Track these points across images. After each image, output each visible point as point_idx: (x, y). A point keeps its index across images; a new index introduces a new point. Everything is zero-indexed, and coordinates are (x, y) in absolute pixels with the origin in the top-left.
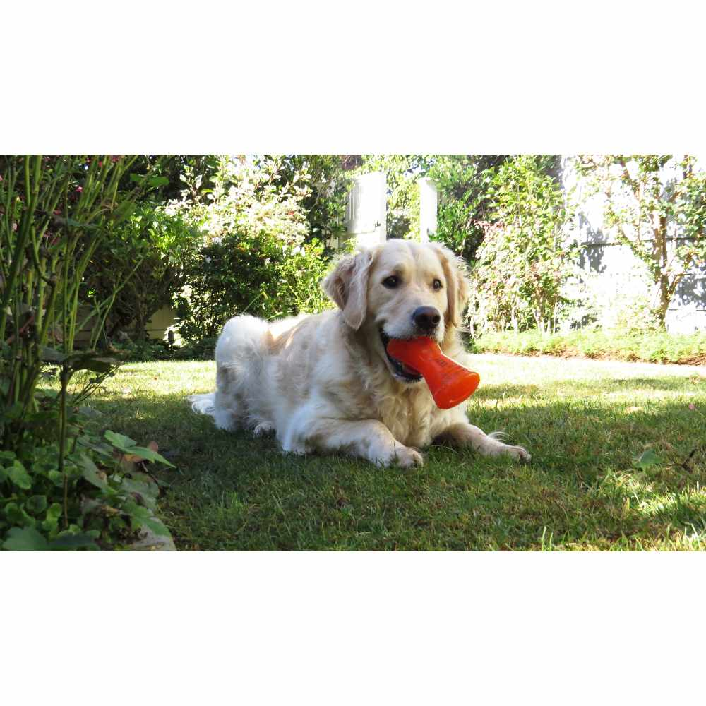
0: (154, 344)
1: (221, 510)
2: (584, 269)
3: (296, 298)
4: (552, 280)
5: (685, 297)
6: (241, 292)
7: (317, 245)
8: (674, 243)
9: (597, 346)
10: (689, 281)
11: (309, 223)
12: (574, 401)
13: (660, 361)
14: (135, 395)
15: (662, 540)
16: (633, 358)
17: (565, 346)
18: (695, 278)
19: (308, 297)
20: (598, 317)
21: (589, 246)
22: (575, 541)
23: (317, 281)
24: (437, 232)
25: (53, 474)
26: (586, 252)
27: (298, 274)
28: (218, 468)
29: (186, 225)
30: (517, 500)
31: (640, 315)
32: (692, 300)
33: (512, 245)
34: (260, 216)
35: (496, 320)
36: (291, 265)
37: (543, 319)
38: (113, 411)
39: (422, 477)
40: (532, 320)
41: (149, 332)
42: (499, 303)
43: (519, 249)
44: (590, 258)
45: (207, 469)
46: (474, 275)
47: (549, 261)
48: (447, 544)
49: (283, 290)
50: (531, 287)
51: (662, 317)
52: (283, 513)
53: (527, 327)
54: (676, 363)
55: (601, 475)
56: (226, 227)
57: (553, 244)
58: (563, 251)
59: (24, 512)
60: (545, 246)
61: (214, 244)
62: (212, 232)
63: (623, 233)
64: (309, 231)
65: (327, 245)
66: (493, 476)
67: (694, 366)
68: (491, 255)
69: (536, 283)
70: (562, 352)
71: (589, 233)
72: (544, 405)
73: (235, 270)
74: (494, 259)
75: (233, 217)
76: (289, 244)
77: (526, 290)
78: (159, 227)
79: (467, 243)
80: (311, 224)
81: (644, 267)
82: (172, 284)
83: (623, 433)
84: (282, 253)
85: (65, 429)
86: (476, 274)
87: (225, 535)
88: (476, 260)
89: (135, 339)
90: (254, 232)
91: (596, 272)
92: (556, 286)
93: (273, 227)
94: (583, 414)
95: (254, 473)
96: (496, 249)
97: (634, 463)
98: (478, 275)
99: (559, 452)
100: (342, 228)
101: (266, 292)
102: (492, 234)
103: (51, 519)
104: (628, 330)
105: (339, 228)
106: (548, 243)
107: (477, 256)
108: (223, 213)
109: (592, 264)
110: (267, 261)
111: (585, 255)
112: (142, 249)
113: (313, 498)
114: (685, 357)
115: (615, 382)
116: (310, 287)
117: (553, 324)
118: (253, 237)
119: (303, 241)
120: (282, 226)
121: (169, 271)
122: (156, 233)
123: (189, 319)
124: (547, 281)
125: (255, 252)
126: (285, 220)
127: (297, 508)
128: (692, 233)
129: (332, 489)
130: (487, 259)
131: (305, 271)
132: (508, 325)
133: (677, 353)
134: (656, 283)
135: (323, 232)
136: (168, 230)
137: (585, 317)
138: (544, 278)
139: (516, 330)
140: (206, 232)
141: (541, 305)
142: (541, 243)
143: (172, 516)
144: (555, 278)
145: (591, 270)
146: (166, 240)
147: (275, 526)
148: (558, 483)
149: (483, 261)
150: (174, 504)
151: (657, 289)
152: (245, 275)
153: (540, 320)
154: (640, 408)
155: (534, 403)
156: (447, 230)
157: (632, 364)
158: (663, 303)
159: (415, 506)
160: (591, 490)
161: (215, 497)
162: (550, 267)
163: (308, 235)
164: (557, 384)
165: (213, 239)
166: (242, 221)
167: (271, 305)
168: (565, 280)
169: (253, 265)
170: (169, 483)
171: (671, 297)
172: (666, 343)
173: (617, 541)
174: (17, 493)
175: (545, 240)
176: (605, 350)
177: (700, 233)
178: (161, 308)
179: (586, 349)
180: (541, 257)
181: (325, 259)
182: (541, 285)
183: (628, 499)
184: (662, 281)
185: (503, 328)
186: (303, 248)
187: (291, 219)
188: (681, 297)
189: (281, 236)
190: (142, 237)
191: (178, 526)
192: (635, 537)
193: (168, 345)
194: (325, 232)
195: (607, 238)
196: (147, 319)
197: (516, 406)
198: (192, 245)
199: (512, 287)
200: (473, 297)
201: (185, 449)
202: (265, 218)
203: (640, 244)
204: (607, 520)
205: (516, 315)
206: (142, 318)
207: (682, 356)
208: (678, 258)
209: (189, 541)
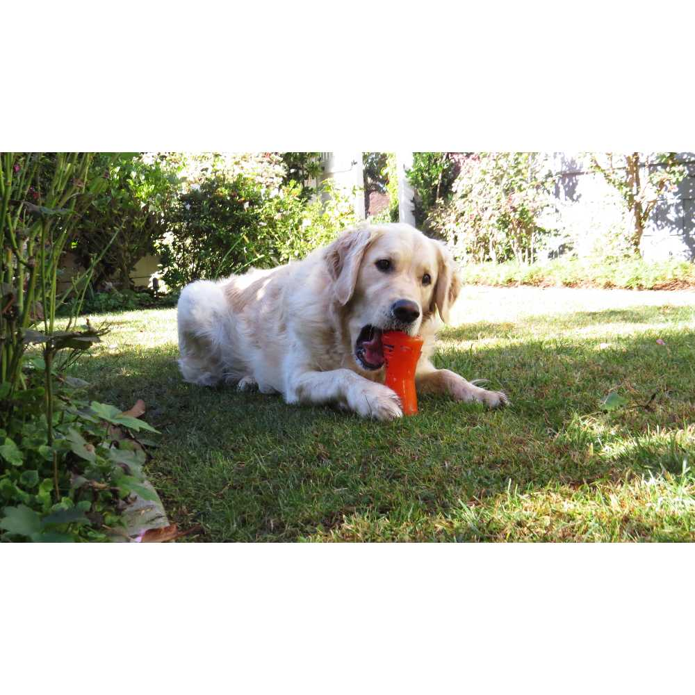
0: (139, 292)
1: (207, 469)
2: (559, 198)
3: (277, 240)
4: (528, 211)
5: (659, 222)
6: (222, 237)
7: (295, 187)
8: (647, 170)
9: (574, 275)
10: (663, 206)
11: (286, 165)
12: (547, 339)
13: (635, 288)
14: (122, 350)
15: (622, 485)
16: (609, 285)
17: (543, 276)
18: (669, 204)
19: (289, 238)
20: (574, 246)
21: (564, 176)
22: (539, 490)
23: (296, 222)
24: (413, 167)
25: (42, 449)
26: (560, 182)
27: (278, 216)
28: (203, 425)
29: (164, 173)
30: (486, 449)
31: (615, 243)
32: (666, 224)
33: (488, 178)
34: (237, 160)
35: (474, 252)
36: (270, 207)
37: (520, 250)
38: (101, 368)
39: (397, 428)
40: (509, 251)
41: (133, 280)
42: (476, 235)
43: (495, 181)
44: (565, 187)
45: (193, 426)
46: (451, 208)
47: (525, 192)
48: (420, 498)
49: (263, 233)
50: (507, 218)
51: (636, 244)
52: (266, 471)
53: (506, 258)
54: (651, 289)
55: (569, 419)
56: (204, 172)
57: (528, 175)
58: (538, 181)
59: (17, 488)
60: (520, 177)
61: (193, 191)
62: (190, 179)
63: (596, 162)
64: (286, 173)
65: (305, 186)
66: (466, 423)
67: (668, 292)
68: (467, 189)
69: (512, 214)
70: (540, 282)
71: (563, 162)
72: (518, 345)
73: (215, 215)
74: (471, 191)
75: (211, 162)
76: (267, 187)
77: (504, 222)
78: (138, 177)
79: (443, 177)
80: (288, 165)
81: (618, 195)
82: (153, 232)
83: (592, 373)
84: (260, 197)
85: (52, 405)
86: (453, 208)
87: (211, 495)
88: (452, 193)
89: (120, 288)
90: (233, 176)
91: (571, 201)
92: (533, 217)
93: (251, 170)
94: (554, 354)
95: (237, 429)
96: (472, 182)
97: (600, 406)
98: (455, 209)
99: (529, 396)
100: (319, 169)
101: (247, 235)
102: (468, 167)
103: (44, 494)
104: (603, 258)
105: (316, 168)
106: (523, 174)
107: (453, 190)
108: (200, 159)
109: (567, 194)
110: (246, 205)
111: (560, 185)
112: (122, 199)
113: (294, 454)
114: (660, 283)
115: (589, 315)
116: (290, 228)
117: (530, 254)
118: (232, 182)
119: (281, 183)
120: (259, 168)
121: (150, 219)
122: (135, 183)
123: (172, 266)
124: (523, 213)
125: (234, 196)
126: (262, 162)
127: (278, 465)
128: (664, 159)
129: (311, 445)
130: (464, 193)
131: (285, 213)
132: (487, 257)
133: (652, 278)
134: (630, 210)
135: (301, 172)
136: (147, 179)
137: (562, 246)
138: (520, 209)
139: (495, 261)
140: (184, 179)
141: (518, 236)
142: (516, 175)
143: (160, 477)
144: (531, 209)
145: (566, 200)
146: (145, 190)
147: (258, 483)
148: (527, 429)
149: (459, 194)
150: (162, 464)
151: (631, 217)
152: (225, 219)
153: (518, 251)
154: (610, 344)
155: (508, 344)
156: (423, 165)
157: (608, 291)
158: (637, 230)
159: (390, 459)
160: (557, 435)
161: (201, 456)
162: (525, 198)
163: (285, 176)
164: (532, 320)
165: (192, 185)
166: (219, 166)
167: (252, 248)
168: (540, 210)
169: (232, 209)
170: (157, 443)
171: (645, 223)
172: (640, 270)
173: (580, 488)
174: (10, 469)
175: (519, 171)
176: (582, 279)
177: (672, 159)
178: (145, 255)
179: (564, 278)
180: (516, 189)
181: (303, 200)
182: (517, 216)
183: (592, 444)
184: (636, 208)
185: (481, 259)
186: (281, 190)
187: (269, 162)
188: (656, 222)
189: (259, 179)
190: (121, 188)
191: (166, 487)
192: (597, 483)
193: (153, 291)
194: (303, 172)
195: (581, 167)
196: (131, 267)
197: (490, 347)
198: (171, 192)
199: (490, 219)
200: (451, 230)
201: (170, 406)
202: (242, 163)
203: (613, 173)
204: (571, 467)
205: (494, 246)
206: (126, 268)
207: (657, 282)
208: (650, 185)
209: (176, 502)
